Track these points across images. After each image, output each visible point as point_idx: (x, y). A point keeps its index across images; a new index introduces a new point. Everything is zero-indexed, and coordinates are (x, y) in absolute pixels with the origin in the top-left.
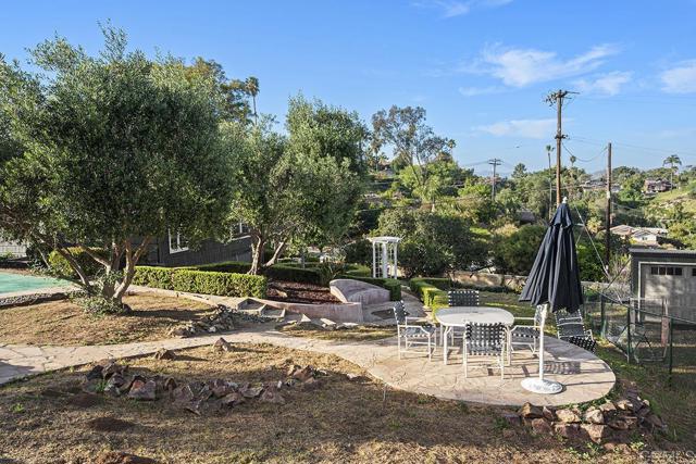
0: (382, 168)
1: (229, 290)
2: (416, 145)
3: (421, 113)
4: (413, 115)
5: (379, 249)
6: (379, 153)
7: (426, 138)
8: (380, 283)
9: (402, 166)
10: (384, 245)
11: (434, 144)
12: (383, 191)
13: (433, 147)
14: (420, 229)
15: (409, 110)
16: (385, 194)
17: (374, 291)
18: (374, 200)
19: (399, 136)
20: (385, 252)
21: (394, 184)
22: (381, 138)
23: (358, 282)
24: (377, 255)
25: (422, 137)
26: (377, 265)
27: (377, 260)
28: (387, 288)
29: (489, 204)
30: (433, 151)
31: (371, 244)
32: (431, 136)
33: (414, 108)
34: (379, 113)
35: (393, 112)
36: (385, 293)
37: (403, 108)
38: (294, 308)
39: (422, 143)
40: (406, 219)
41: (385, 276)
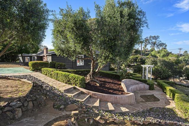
0: (147, 51)
1: (68, 81)
2: (156, 45)
3: (158, 37)
4: (156, 38)
5: (145, 69)
6: (146, 48)
7: (159, 43)
8: (145, 82)
9: (152, 51)
10: (147, 68)
11: (162, 45)
12: (147, 56)
13: (161, 45)
14: (159, 64)
15: (155, 37)
16: (147, 57)
17: (142, 85)
18: (144, 58)
19: (152, 43)
20: (147, 70)
21: (150, 54)
22: (147, 43)
23: (135, 81)
24: (144, 71)
25: (158, 43)
26: (144, 74)
27: (144, 72)
28: (148, 84)
29: (178, 60)
30: (161, 46)
31: (142, 67)
32: (161, 43)
33: (156, 36)
34: (147, 37)
35: (150, 37)
36: (147, 86)
37: (153, 36)
38: (95, 94)
39: (158, 44)
40: (154, 61)
41: (147, 79)
